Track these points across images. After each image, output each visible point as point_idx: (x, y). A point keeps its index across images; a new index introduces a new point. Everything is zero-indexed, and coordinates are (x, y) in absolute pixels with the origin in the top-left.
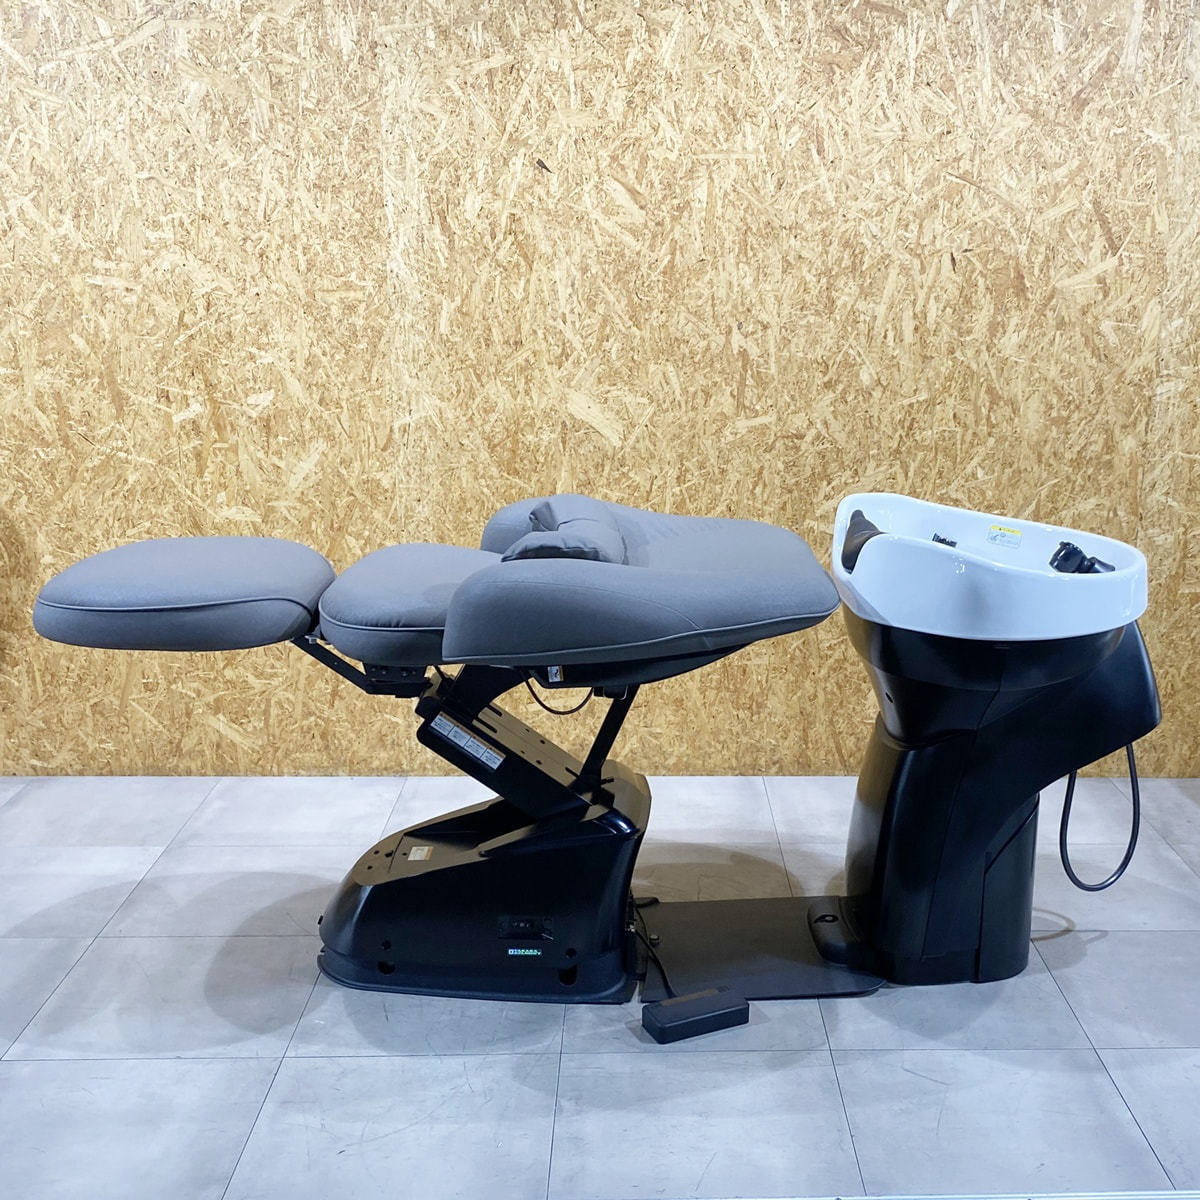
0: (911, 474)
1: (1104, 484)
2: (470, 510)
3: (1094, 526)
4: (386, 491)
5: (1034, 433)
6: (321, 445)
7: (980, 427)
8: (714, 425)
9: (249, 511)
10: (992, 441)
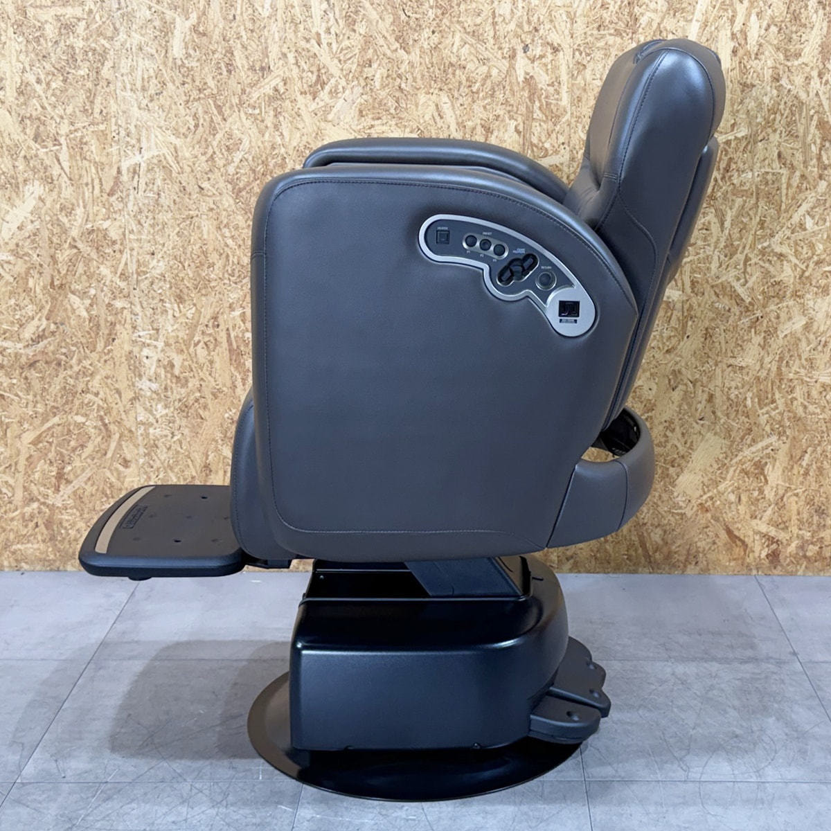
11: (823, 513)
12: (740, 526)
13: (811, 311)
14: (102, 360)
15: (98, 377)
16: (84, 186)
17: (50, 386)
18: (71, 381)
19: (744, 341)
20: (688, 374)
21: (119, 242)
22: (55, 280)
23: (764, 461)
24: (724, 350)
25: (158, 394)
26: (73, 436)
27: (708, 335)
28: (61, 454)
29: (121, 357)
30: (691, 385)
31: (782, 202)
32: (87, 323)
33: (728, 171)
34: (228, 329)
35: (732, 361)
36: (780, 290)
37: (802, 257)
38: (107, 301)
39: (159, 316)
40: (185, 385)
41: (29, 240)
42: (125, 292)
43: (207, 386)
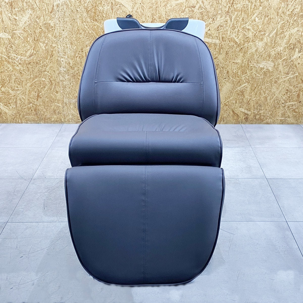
0: (233, 20)
1: (300, 23)
2: (81, 33)
3: (297, 38)
4: (52, 27)
5: (276, 5)
6: (30, 11)
7: (257, 3)
8: (164, 3)
9: (7, 34)
10: (261, 8)
11: (261, 106)
12: (236, 110)
13: (257, 46)
14: (49, 62)
15: (48, 67)
16: (43, 10)
17: (35, 70)
18: (41, 69)
19: (237, 55)
20: (221, 65)
21: (54, 27)
22: (35, 38)
23: (243, 91)
24: (232, 58)
25: (66, 72)
26: (42, 84)
27: (227, 53)
28: (38, 89)
29: (55, 61)
30: (222, 68)
31: (249, 13)
32: (45, 51)
33: (233, 4)
34: (86, 53)
35: (234, 61)
36: (248, 40)
37: (255, 30)
38: (50, 44)
39: (66, 49)
40: (74, 69)
41: (28, 27)
42: (56, 42)
43: (80, 70)
